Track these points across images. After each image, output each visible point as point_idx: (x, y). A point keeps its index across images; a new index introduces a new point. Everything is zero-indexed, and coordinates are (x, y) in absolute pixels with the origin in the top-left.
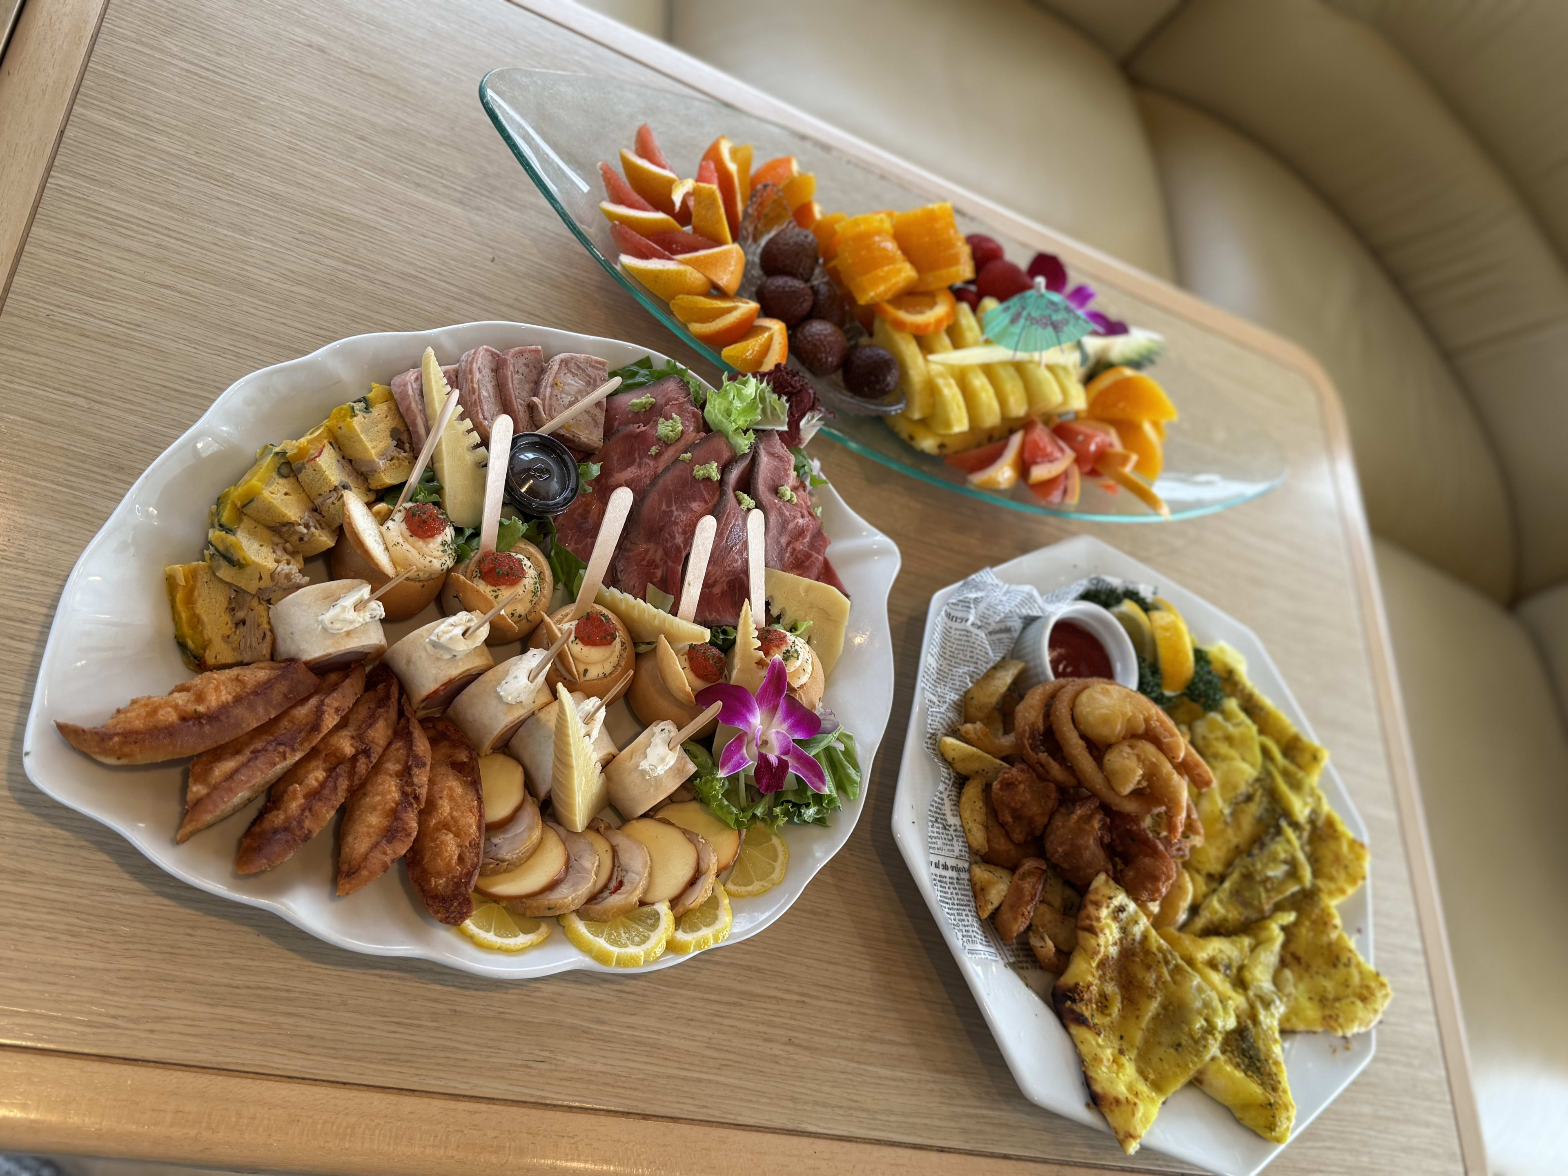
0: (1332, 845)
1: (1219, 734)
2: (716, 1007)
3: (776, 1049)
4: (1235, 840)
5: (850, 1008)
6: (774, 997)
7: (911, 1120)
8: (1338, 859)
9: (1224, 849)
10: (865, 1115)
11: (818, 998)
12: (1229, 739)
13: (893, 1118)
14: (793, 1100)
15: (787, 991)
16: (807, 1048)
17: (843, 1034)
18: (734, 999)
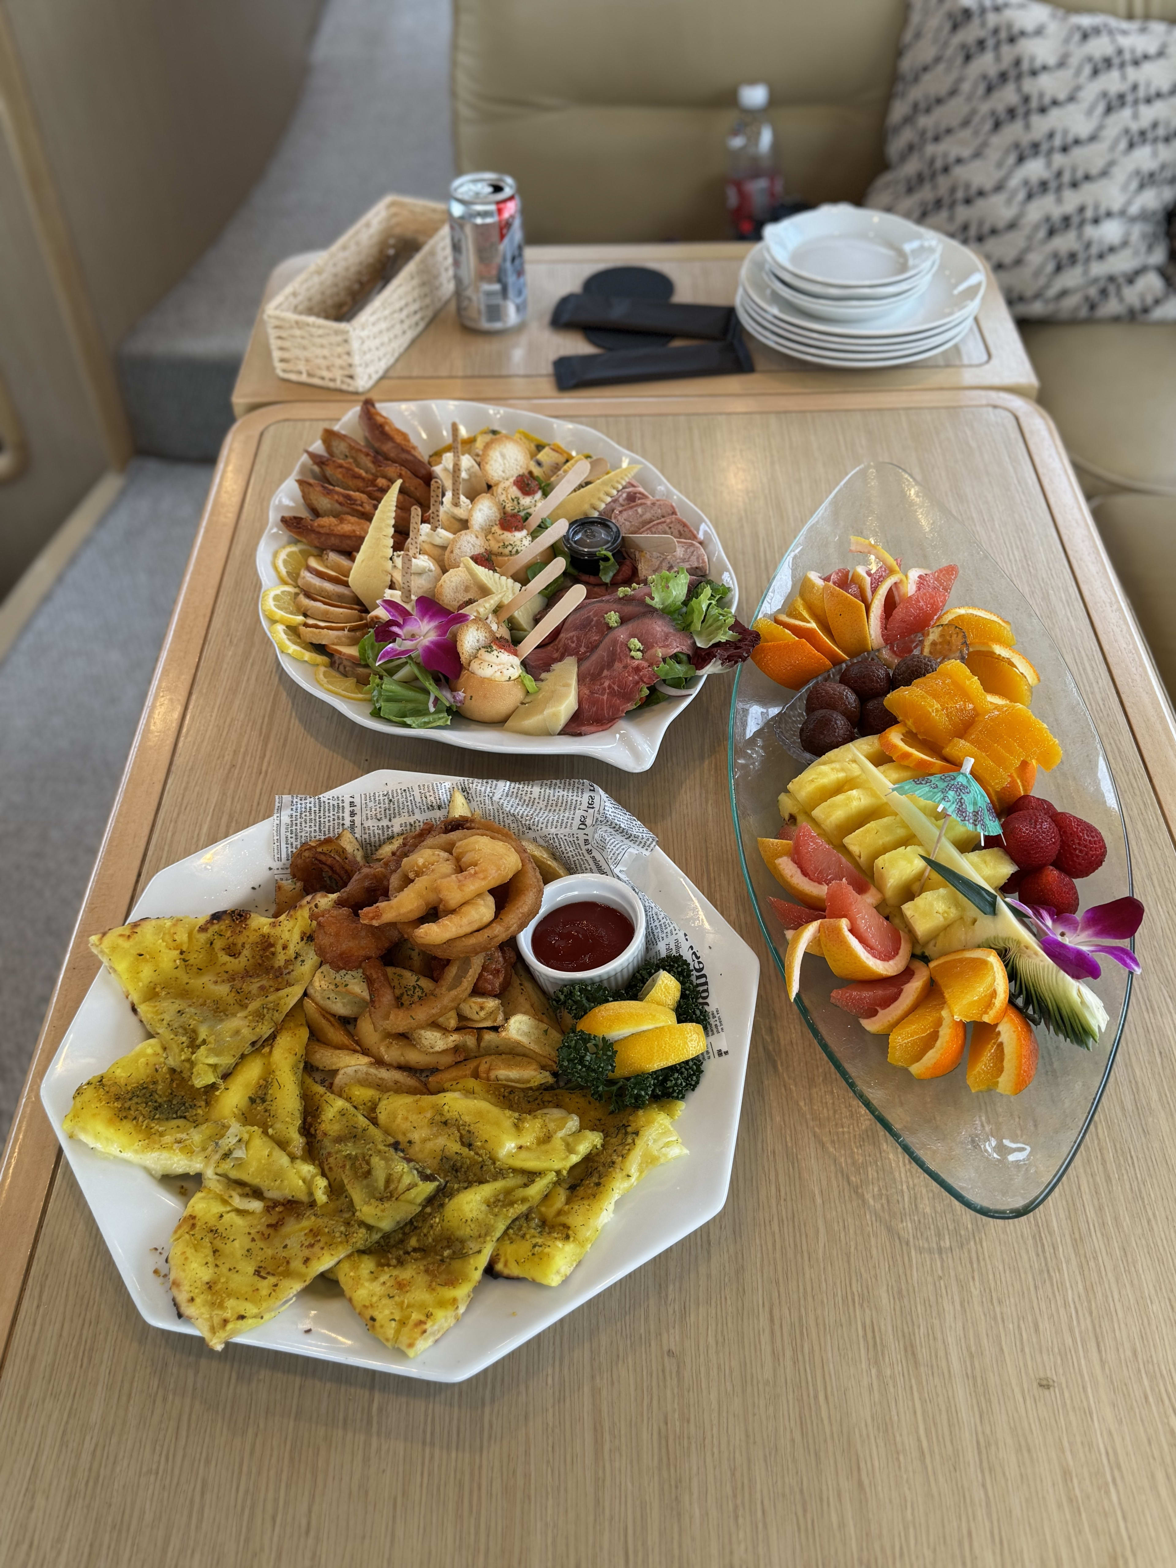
0: (422, 1280)
1: (552, 1126)
2: (260, 721)
3: (228, 758)
4: (416, 1136)
5: (255, 804)
6: (265, 755)
7: (166, 848)
8: (401, 1286)
9: (405, 1126)
10: (175, 815)
11: (263, 782)
12: (546, 1139)
13: (170, 834)
14: (192, 769)
15: (269, 763)
16: (227, 777)
17: (236, 799)
18: (264, 731)
